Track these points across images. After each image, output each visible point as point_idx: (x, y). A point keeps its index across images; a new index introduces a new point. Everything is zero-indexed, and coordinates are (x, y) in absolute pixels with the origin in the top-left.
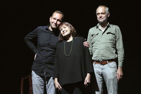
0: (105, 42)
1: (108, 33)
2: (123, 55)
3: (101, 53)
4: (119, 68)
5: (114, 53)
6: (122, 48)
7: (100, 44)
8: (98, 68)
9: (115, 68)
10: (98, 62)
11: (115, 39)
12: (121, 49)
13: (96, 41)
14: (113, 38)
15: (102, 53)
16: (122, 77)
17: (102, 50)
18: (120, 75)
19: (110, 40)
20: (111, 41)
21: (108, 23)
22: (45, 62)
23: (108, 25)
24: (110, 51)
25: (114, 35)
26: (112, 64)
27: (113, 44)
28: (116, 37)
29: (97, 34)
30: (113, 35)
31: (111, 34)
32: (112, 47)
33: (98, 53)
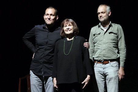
0: (107, 42)
1: (110, 33)
2: (125, 55)
3: (102, 53)
4: (120, 68)
5: (116, 53)
6: (124, 47)
7: (102, 44)
8: (100, 67)
9: (117, 68)
10: (100, 61)
11: (117, 39)
12: (123, 49)
13: (98, 41)
15: (104, 53)
16: (123, 76)
17: (104, 50)
18: (122, 75)
19: (112, 40)
20: (114, 41)
22: (42, 61)
23: (110, 24)
24: (111, 50)
25: (116, 34)
27: (115, 44)
28: (118, 37)
29: (99, 34)
31: (113, 34)
32: (113, 47)
33: (100, 53)
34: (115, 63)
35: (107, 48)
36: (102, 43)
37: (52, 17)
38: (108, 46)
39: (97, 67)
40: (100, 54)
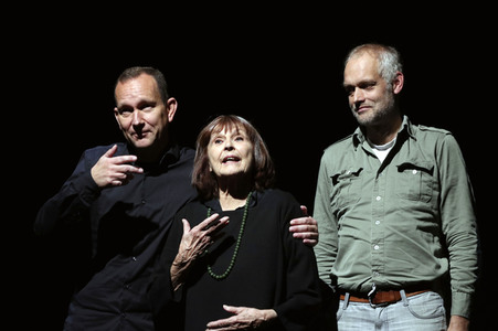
0: (388, 208)
1: (402, 168)
2: (475, 262)
3: (370, 256)
4: (454, 320)
5: (430, 258)
6: (469, 229)
7: (370, 217)
8: (363, 320)
9: (436, 320)
10: (359, 294)
11: (436, 193)
12: (465, 236)
13: (352, 206)
14: (425, 188)
15: (377, 256)
17: (376, 242)
19: (412, 198)
20: (419, 204)
21: (405, 122)
23: (402, 127)
24: (415, 247)
25: (430, 172)
26: (424, 303)
27: (428, 215)
28: (439, 183)
29: (357, 174)
30: (426, 177)
31: (415, 172)
32: (420, 228)
33: (361, 256)
34: (428, 301)
35: (389, 233)
36: (367, 213)
37: (151, 115)
38: (395, 227)
39: (348, 319)
40: (360, 260)
